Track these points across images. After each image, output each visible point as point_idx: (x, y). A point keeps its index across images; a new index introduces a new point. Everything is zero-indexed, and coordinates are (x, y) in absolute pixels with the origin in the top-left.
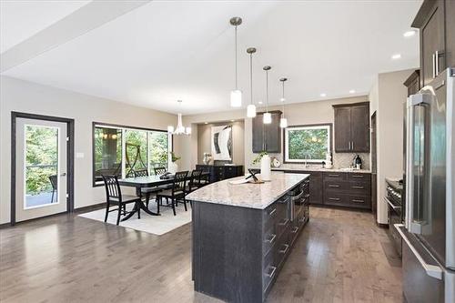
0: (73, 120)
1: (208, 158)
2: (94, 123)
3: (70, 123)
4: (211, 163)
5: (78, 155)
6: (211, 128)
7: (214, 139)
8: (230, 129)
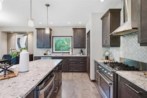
6: (15, 35)
7: (17, 41)
8: (27, 36)
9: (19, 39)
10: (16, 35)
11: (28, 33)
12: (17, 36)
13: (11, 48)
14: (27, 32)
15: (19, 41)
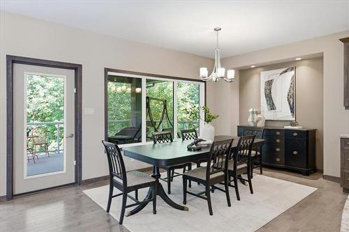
0: (81, 65)
1: (256, 117)
2: (107, 70)
3: (77, 69)
4: (261, 124)
5: (86, 111)
6: (260, 74)
7: (265, 89)
8: (293, 72)
9: (269, 83)
10: (262, 73)
11: (299, 61)
12: (264, 76)
13: (251, 110)
14: (297, 59)
15: (270, 90)
